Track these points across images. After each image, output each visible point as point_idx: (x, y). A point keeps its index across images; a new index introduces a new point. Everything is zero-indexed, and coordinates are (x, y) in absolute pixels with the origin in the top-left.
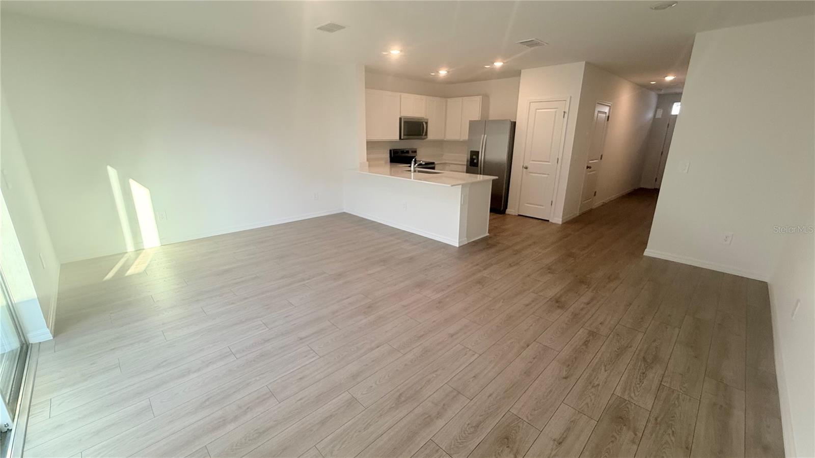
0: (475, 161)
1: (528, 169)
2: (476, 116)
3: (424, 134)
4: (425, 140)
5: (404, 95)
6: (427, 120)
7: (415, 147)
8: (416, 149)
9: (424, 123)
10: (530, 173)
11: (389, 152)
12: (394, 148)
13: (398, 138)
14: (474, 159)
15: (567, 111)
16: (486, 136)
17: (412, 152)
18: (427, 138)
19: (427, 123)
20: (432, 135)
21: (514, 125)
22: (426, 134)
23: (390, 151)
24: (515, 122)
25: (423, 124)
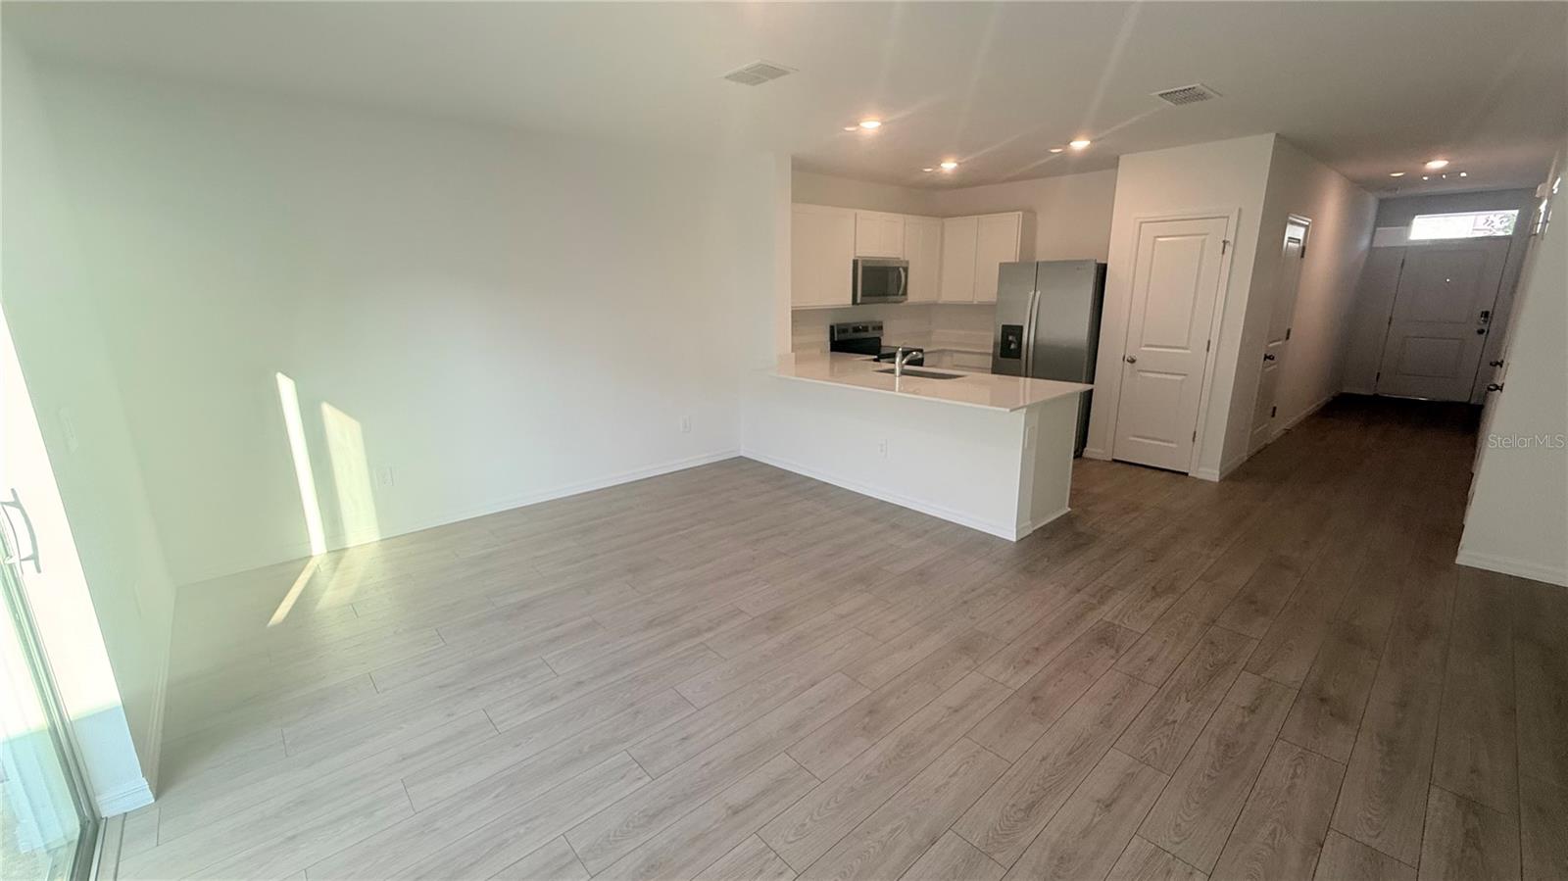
0: (1013, 346)
1: (1137, 362)
2: (1011, 255)
3: (900, 293)
4: (901, 304)
5: (862, 213)
6: (907, 262)
7: (878, 319)
8: (881, 322)
9: (901, 269)
10: (1139, 371)
11: (828, 330)
12: (839, 322)
13: (850, 302)
14: (1011, 342)
15: (1231, 238)
16: (1038, 293)
17: (874, 329)
18: (906, 299)
19: (906, 270)
20: (915, 294)
21: (1102, 271)
22: (905, 293)
23: (832, 328)
24: (1106, 265)
25: (899, 272)
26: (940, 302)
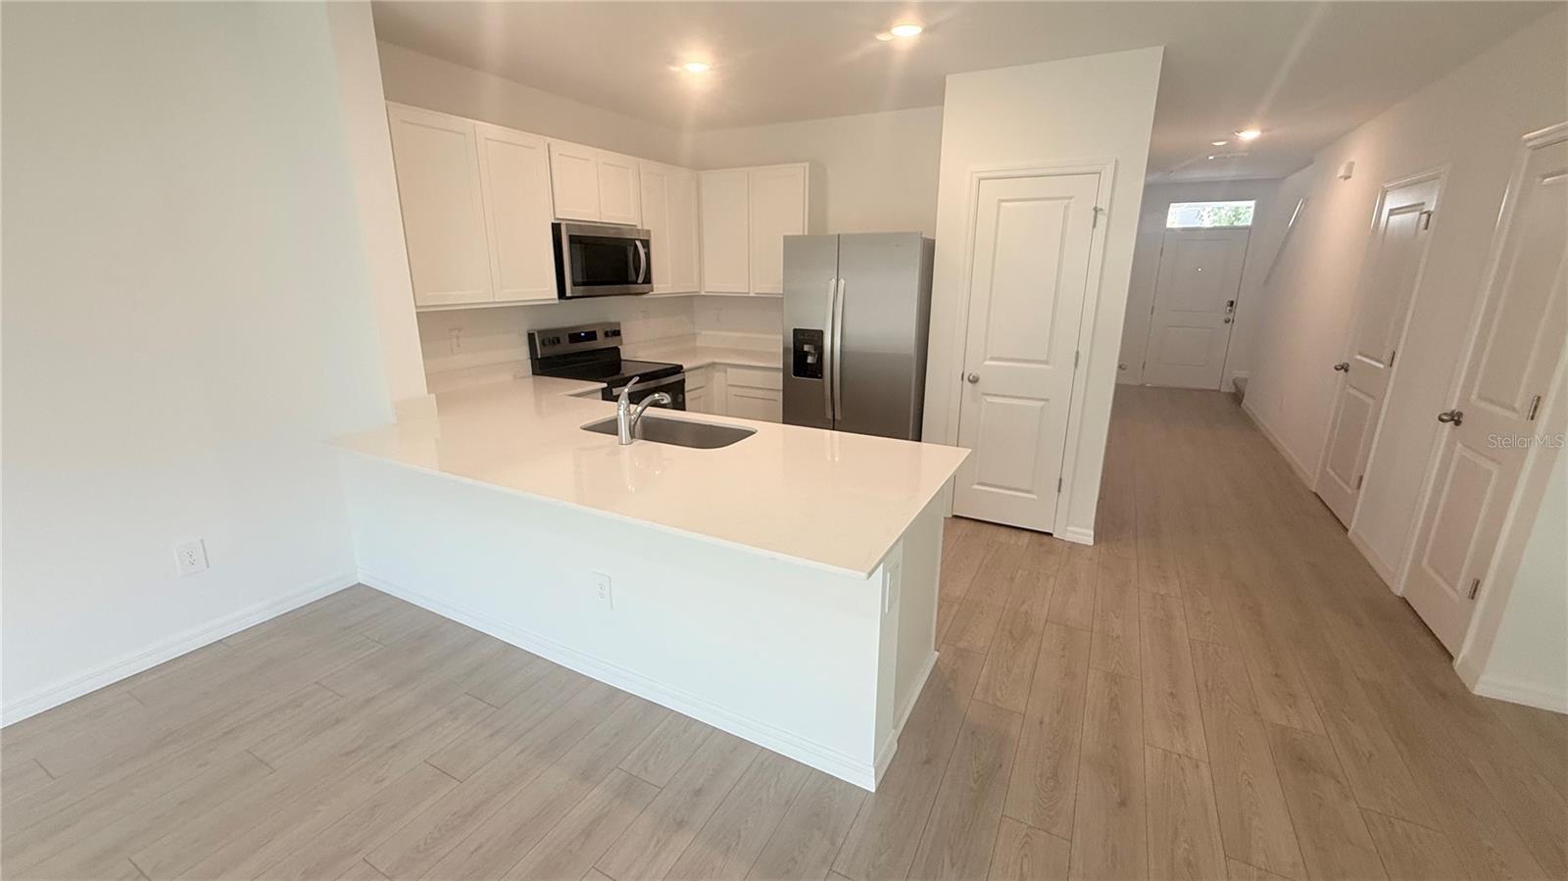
0: (810, 360)
1: (980, 381)
3: (640, 280)
4: (645, 296)
5: (559, 146)
6: (648, 232)
7: (613, 319)
8: (619, 324)
9: (638, 243)
10: (986, 394)
11: (525, 339)
12: (543, 327)
13: (555, 295)
14: (806, 354)
15: (1104, 205)
16: (842, 282)
17: (606, 334)
18: (652, 291)
19: (646, 244)
20: (665, 281)
21: (929, 248)
22: (648, 280)
23: (531, 337)
24: (934, 241)
25: (636, 246)
26: (703, 293)
